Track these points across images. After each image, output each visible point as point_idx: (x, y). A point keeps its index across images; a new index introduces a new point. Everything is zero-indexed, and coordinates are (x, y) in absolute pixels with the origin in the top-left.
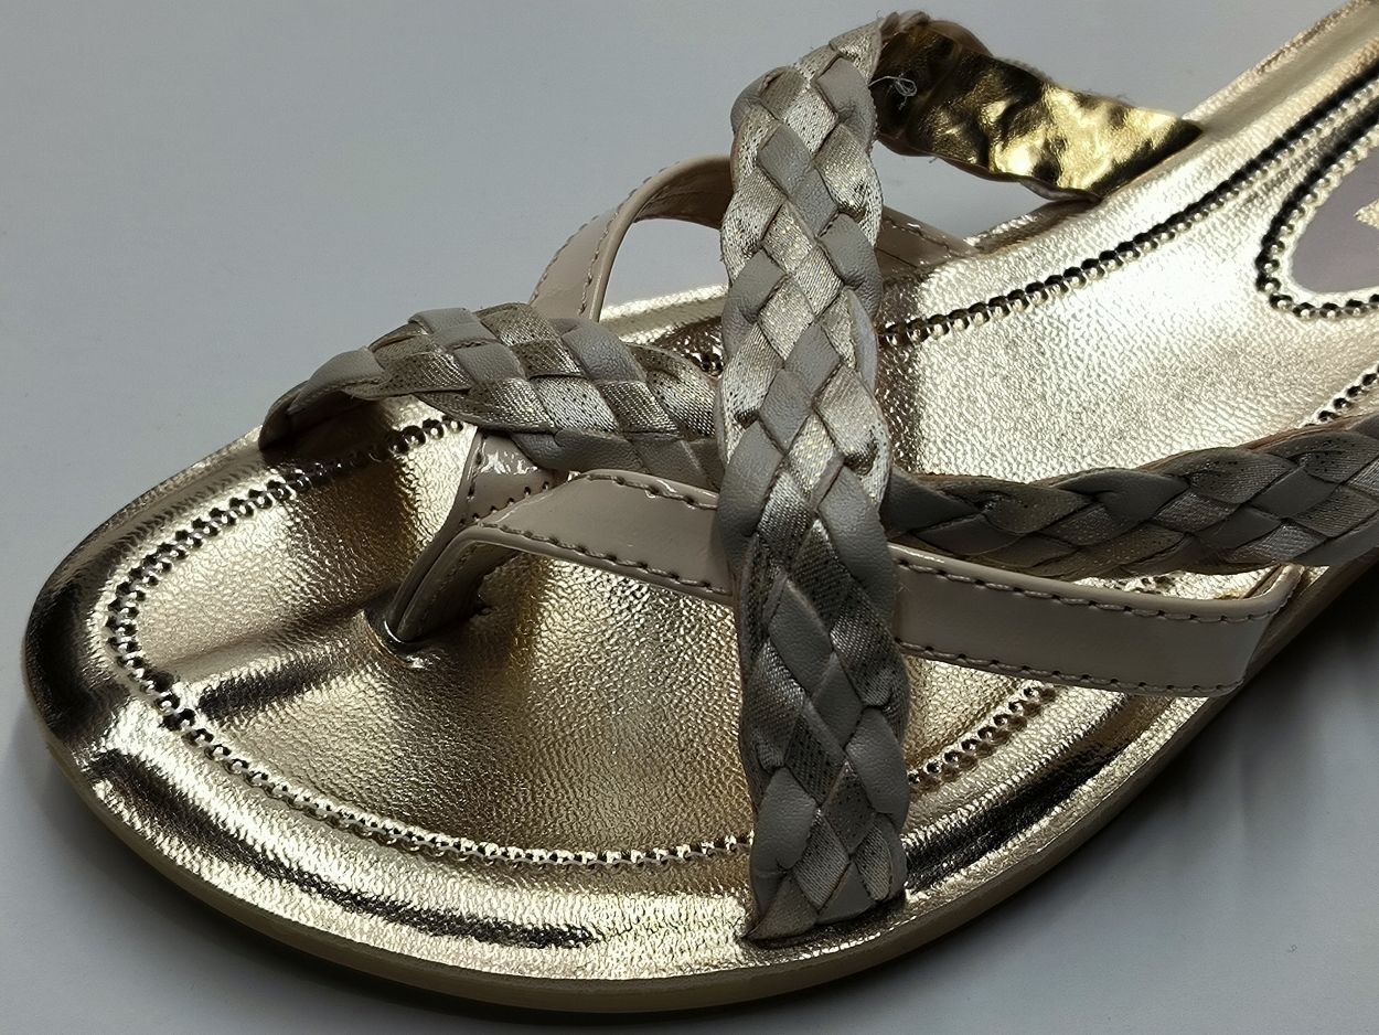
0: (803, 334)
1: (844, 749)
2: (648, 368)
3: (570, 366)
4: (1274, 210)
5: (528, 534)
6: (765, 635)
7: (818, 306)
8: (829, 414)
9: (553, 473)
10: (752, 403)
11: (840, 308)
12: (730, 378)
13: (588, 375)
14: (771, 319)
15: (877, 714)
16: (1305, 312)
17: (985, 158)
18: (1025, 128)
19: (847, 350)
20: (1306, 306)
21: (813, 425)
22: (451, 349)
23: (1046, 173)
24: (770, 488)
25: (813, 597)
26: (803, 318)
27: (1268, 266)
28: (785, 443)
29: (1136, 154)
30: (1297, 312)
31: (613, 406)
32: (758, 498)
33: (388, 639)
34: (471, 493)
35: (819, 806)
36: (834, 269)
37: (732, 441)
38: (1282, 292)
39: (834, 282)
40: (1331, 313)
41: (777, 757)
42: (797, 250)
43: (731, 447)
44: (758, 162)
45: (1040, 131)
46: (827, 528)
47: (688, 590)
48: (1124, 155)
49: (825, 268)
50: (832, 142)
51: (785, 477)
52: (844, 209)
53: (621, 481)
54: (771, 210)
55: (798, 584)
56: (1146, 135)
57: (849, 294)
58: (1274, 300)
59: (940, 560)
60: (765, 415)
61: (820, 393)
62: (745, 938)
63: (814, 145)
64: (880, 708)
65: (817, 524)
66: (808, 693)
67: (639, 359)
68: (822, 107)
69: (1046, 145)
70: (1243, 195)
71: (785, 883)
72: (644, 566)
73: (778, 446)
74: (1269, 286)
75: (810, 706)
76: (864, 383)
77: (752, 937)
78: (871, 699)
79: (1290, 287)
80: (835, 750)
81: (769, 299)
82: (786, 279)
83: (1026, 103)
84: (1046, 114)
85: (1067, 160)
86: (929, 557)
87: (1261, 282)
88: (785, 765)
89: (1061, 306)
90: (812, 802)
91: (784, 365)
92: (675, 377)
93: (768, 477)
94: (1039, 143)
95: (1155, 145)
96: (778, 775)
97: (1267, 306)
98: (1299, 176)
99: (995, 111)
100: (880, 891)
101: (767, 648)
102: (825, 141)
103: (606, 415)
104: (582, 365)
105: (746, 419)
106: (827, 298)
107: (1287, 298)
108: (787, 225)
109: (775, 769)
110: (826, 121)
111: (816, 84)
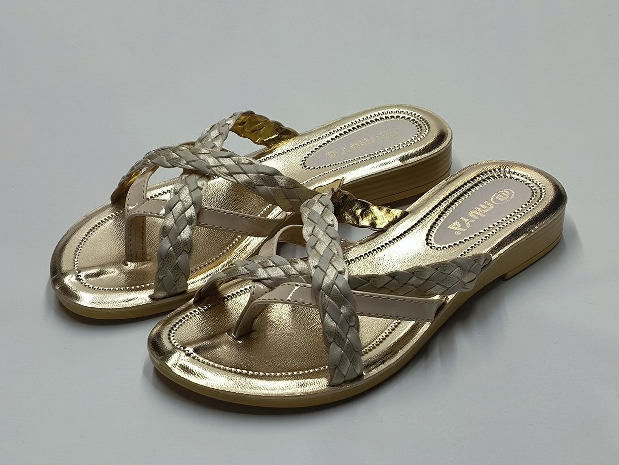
0: (325, 249)
1: (346, 336)
2: (290, 263)
3: (272, 264)
4: (429, 228)
5: (269, 299)
6: (326, 312)
7: (327, 244)
8: (334, 264)
9: (271, 288)
10: (316, 264)
11: (332, 244)
12: (310, 260)
13: (277, 266)
14: (317, 247)
15: (352, 327)
16: (439, 249)
17: (358, 222)
18: (367, 215)
19: (336, 252)
20: (439, 248)
21: (331, 266)
22: (243, 266)
23: (373, 225)
24: (323, 279)
25: (336, 302)
26: (324, 247)
27: (429, 240)
28: (325, 270)
29: (394, 219)
30: (437, 249)
31: (284, 271)
32: (321, 281)
33: (233, 337)
34: (253, 294)
35: (342, 350)
36: (330, 236)
37: (313, 272)
38: (433, 245)
39: (330, 239)
40: (445, 249)
41: (331, 340)
42: (321, 234)
43: (313, 273)
44: (308, 218)
45: (370, 216)
46: (337, 286)
47: (307, 306)
48: (391, 219)
49: (327, 236)
50: (324, 212)
51: (326, 277)
52: (329, 225)
53: (288, 285)
54: (313, 227)
55: (332, 299)
56: (396, 215)
57: (333, 241)
58: (431, 247)
59: (362, 292)
60: (320, 266)
61: (331, 260)
62: (329, 385)
63: (320, 213)
64: (353, 326)
65: (335, 286)
66: (337, 324)
67: (288, 261)
68: (321, 205)
69: (372, 218)
70: (421, 226)
71: (337, 369)
72: (296, 302)
73: (324, 271)
74: (430, 244)
75: (338, 326)
76: (340, 257)
77: (330, 385)
78: (351, 324)
79: (434, 244)
80: (344, 336)
81: (316, 243)
82: (319, 240)
83: (366, 210)
84: (372, 212)
85: (378, 222)
86: (360, 292)
87: (427, 244)
88: (334, 341)
89: (381, 254)
90: (340, 349)
91: (322, 256)
92: (297, 263)
93: (322, 278)
94: (371, 218)
95: (398, 217)
96: (332, 344)
97: (430, 249)
98: (434, 220)
99: (359, 212)
100: (358, 372)
101: (327, 315)
102: (323, 212)
103: (283, 273)
104: (275, 263)
105: (315, 267)
106: (329, 242)
107: (434, 247)
108: (317, 229)
109: (332, 342)
110: (322, 208)
111: (318, 201)
